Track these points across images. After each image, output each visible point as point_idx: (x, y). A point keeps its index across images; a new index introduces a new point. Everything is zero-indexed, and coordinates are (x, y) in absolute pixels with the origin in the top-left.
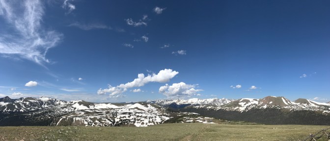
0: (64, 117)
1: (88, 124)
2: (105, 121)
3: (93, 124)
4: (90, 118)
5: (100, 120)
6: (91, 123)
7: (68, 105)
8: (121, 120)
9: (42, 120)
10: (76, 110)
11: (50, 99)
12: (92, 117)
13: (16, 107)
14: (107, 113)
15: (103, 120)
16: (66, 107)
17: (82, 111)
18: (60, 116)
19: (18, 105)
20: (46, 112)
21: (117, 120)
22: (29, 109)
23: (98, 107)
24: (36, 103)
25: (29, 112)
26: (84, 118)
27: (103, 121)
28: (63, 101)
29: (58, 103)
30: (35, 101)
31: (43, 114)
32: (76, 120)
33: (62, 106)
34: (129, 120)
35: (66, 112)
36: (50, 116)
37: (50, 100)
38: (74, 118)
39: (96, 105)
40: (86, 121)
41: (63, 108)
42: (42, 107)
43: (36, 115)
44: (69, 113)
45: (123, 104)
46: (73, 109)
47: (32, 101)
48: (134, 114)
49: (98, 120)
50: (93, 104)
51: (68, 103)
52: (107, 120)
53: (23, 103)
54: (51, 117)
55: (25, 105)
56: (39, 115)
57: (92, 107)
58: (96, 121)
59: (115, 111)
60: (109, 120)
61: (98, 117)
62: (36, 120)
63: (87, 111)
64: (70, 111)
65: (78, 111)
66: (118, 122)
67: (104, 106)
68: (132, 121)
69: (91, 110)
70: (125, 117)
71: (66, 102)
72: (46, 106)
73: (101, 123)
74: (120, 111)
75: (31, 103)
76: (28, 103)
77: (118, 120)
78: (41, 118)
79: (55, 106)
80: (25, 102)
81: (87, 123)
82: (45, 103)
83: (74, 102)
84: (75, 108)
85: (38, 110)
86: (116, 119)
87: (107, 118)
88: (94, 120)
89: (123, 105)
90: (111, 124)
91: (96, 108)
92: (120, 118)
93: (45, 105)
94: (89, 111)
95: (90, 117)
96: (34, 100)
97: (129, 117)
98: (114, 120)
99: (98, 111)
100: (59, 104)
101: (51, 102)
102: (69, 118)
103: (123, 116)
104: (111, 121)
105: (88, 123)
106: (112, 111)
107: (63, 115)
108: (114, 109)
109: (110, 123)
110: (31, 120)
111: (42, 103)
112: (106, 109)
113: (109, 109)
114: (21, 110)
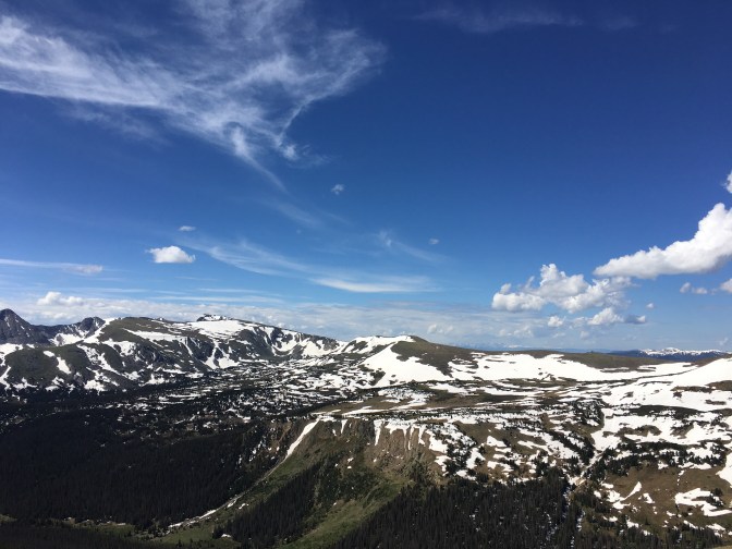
0: (326, 417)
1: (450, 453)
2: (538, 441)
3: (475, 453)
4: (458, 425)
5: (509, 436)
6: (462, 446)
7: (340, 358)
8: (631, 445)
9: (210, 431)
10: (383, 383)
11: (250, 327)
12: (470, 420)
13: (63, 366)
14: (547, 402)
15: (526, 438)
16: (331, 369)
17: (414, 386)
18: (303, 412)
19: (75, 355)
20: (230, 394)
21: (602, 442)
22: (134, 376)
23: (495, 370)
24: (175, 345)
25: (135, 391)
26: (430, 424)
27: (529, 444)
28: (315, 339)
29: (288, 347)
30: (170, 338)
31: (214, 401)
32: (385, 432)
33: (312, 363)
34: (682, 449)
35: (333, 391)
36: (247, 411)
37: (245, 334)
38: (378, 423)
39: (482, 362)
40: (438, 436)
41: (317, 372)
42: (204, 369)
43: (173, 410)
44: (351, 396)
45: (632, 360)
46: (369, 378)
47: (153, 336)
48: (709, 417)
49: (498, 435)
50: (465, 355)
51: (342, 346)
52: (547, 437)
53: (101, 348)
54: (253, 414)
55: (113, 356)
56: (189, 407)
57: (461, 371)
58: (492, 441)
59: (588, 397)
60: (556, 436)
61: (500, 421)
62: (175, 435)
63: (439, 387)
64: (353, 387)
65: (393, 386)
66: (609, 452)
67: (527, 368)
68: (702, 453)
69: (460, 383)
70: (656, 431)
71: (330, 343)
72: (225, 362)
73: (516, 449)
74: (616, 397)
75: (145, 347)
76: (126, 347)
77: (613, 442)
78: (199, 423)
79: (276, 361)
80: (110, 343)
81: (444, 448)
82: (224, 346)
83: (372, 342)
84: (379, 375)
85: (183, 383)
86: (597, 436)
87: (545, 426)
88: (478, 432)
89: (633, 366)
90: (573, 461)
91: (482, 373)
92: (620, 434)
93: (219, 355)
94: (452, 390)
95: (456, 418)
96: (165, 331)
97: (677, 431)
98: (589, 443)
99: (494, 392)
100: (298, 351)
101: (255, 343)
102: (350, 420)
103: (636, 422)
104: (574, 448)
105: (451, 447)
106: (574, 394)
107: (317, 407)
108: (583, 386)
109: (568, 453)
110: (149, 431)
111: (203, 346)
112: (539, 383)
113: (554, 382)
114: (90, 385)
